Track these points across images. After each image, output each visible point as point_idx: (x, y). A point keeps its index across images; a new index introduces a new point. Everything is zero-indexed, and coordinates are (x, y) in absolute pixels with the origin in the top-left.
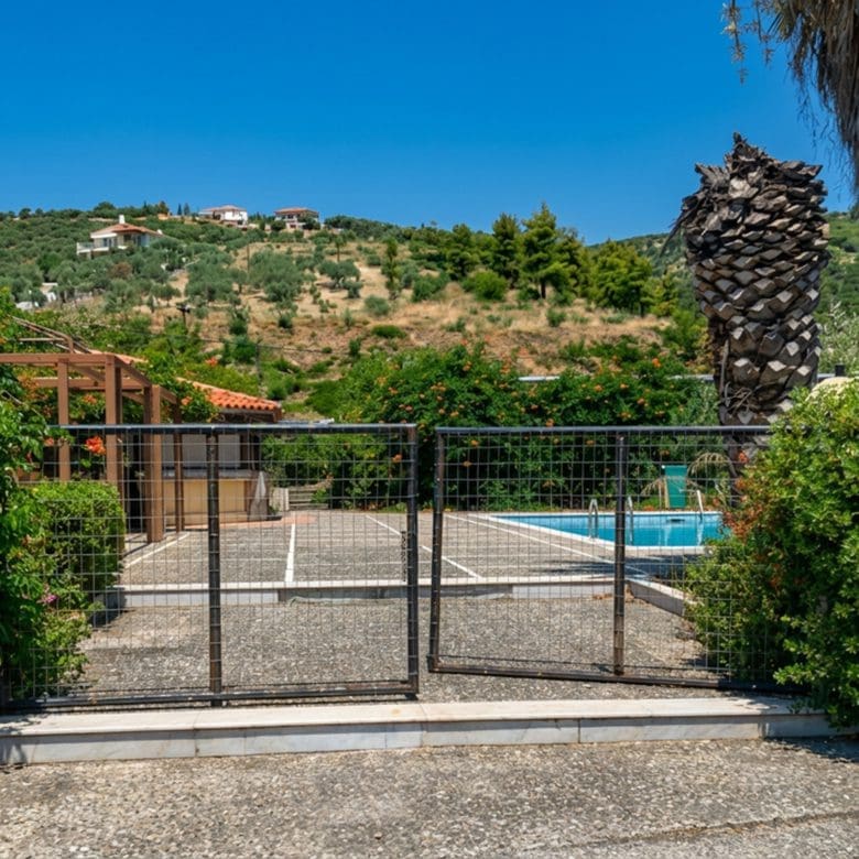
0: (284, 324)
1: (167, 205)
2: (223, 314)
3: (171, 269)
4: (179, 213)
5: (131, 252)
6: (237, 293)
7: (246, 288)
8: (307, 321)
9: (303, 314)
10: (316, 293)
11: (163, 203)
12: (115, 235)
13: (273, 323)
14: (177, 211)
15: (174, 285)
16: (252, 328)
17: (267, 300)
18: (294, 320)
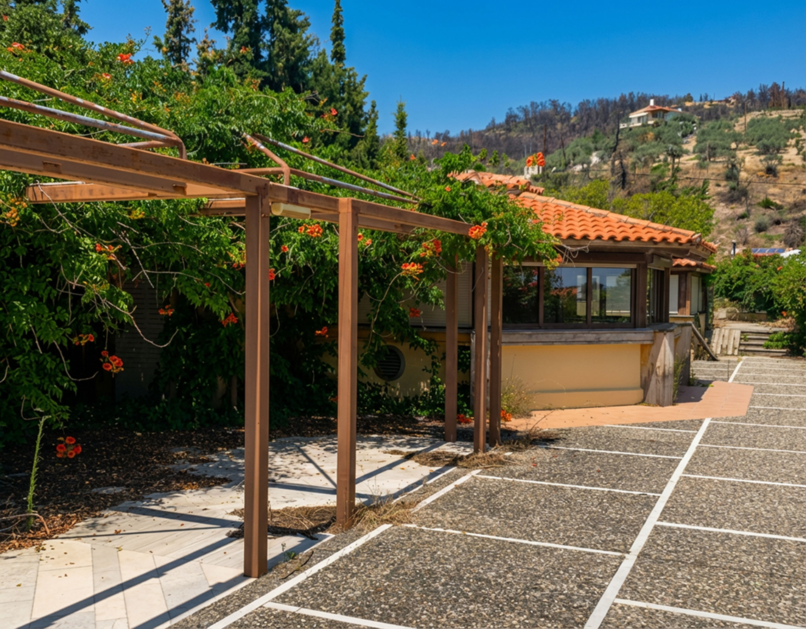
0: (771, 171)
1: (692, 95)
2: (720, 166)
3: (684, 136)
4: (701, 100)
5: (657, 125)
6: (735, 150)
7: (741, 146)
8: (791, 167)
9: (788, 162)
10: (799, 146)
11: (689, 94)
12: (645, 114)
13: (762, 171)
14: (699, 98)
15: (685, 147)
16: (743, 175)
17: (759, 154)
18: (779, 168)
